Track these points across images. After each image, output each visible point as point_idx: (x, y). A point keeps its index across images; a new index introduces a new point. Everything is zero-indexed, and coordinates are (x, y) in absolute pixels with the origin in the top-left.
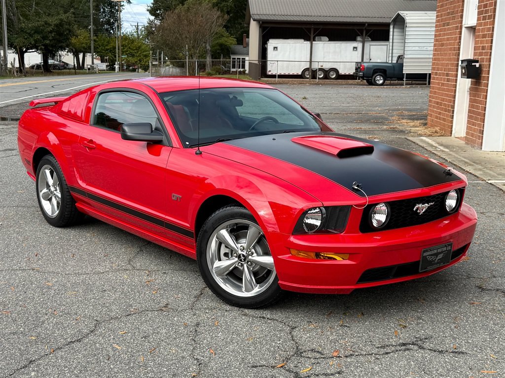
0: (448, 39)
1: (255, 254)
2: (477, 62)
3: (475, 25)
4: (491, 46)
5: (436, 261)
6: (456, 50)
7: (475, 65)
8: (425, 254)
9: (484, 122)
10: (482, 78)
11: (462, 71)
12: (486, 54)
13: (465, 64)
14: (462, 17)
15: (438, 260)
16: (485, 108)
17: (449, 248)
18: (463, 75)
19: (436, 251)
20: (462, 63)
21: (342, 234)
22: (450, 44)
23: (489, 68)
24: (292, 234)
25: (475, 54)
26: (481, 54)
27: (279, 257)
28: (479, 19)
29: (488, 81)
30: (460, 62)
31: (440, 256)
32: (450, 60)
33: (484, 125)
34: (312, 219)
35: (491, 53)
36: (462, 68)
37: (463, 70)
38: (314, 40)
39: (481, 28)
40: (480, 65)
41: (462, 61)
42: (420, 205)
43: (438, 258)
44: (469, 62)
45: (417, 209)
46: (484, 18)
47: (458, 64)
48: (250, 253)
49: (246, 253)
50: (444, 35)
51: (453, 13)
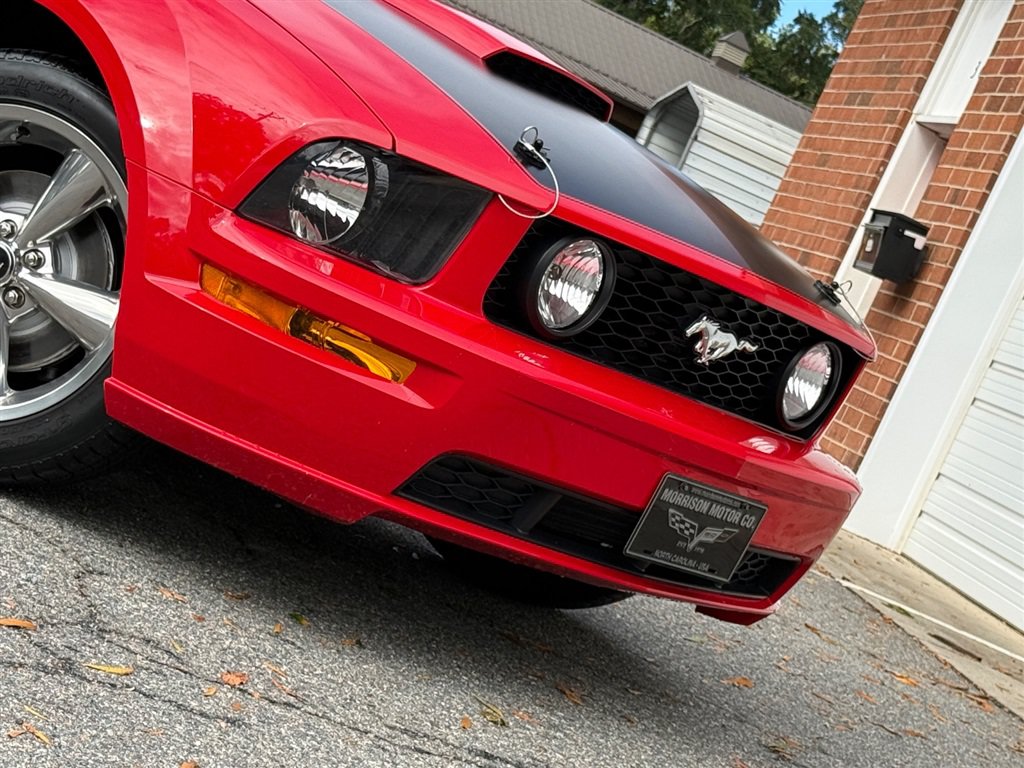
0: (849, 147)
1: (47, 269)
2: (922, 230)
3: (956, 122)
4: (985, 197)
5: (691, 546)
6: (862, 184)
7: (914, 240)
8: (668, 495)
9: (873, 433)
10: (918, 291)
11: (864, 245)
12: (959, 218)
13: (881, 224)
14: (920, 85)
15: (701, 544)
16: (894, 387)
17: (749, 522)
18: (863, 256)
19: (704, 506)
20: (873, 219)
21: (417, 290)
22: (850, 163)
23: (954, 263)
24: (236, 212)
25: (922, 209)
26: (941, 214)
27: (149, 278)
28: (974, 103)
29: (935, 304)
30: (869, 214)
31: (711, 535)
32: (831, 212)
33: (869, 441)
34: (327, 194)
35: (976, 217)
36: (869, 233)
37: (870, 243)
39: (971, 132)
40: (926, 247)
41: (876, 213)
42: (712, 327)
43: (702, 537)
44: (900, 222)
45: (698, 336)
46: (994, 104)
47: (860, 215)
48: (32, 255)
49: (17, 251)
50: (841, 130)
51: (895, 67)
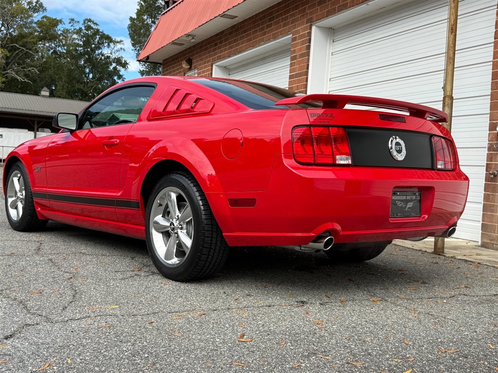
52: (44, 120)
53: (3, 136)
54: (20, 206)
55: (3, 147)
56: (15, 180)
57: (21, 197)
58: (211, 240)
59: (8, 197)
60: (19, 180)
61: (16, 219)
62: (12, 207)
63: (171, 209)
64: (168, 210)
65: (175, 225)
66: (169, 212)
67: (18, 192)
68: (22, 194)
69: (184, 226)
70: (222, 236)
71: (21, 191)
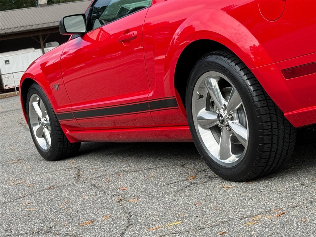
38: (45, 47)
52: (49, 32)
53: (10, 61)
54: (47, 132)
55: (13, 73)
56: (35, 104)
57: (46, 122)
58: (272, 125)
59: (32, 125)
60: (39, 104)
61: (46, 149)
62: (38, 136)
63: (214, 98)
64: (211, 100)
65: (224, 115)
66: (213, 103)
67: (41, 117)
68: (47, 119)
69: (235, 115)
70: (283, 117)
71: (44, 116)
